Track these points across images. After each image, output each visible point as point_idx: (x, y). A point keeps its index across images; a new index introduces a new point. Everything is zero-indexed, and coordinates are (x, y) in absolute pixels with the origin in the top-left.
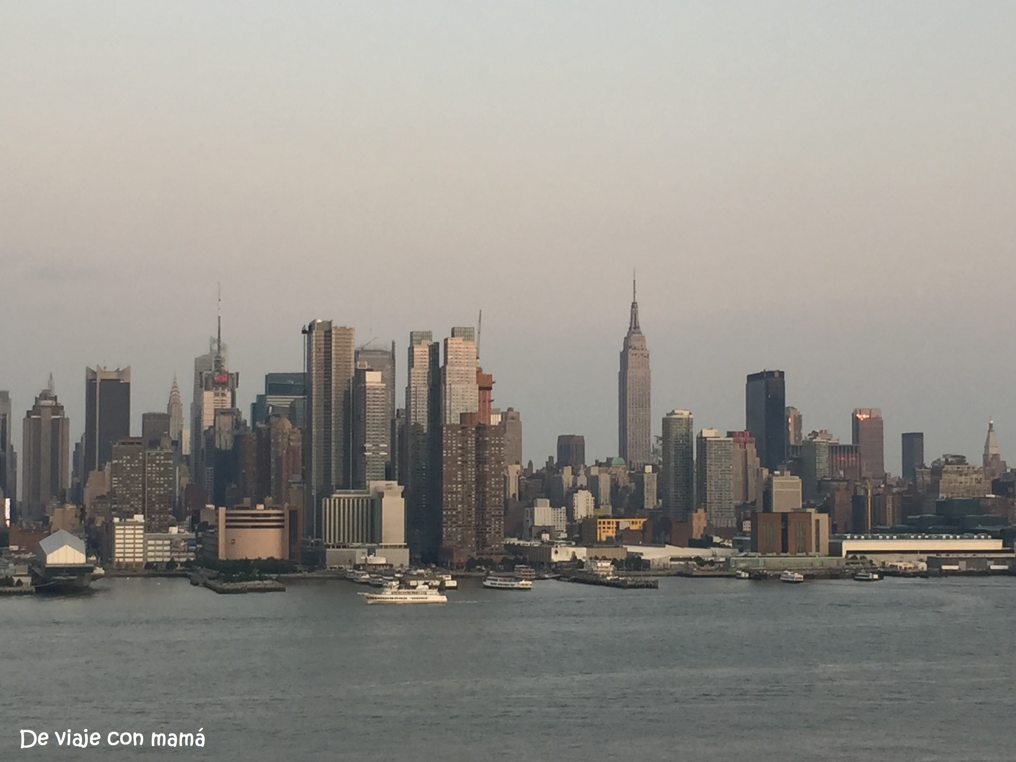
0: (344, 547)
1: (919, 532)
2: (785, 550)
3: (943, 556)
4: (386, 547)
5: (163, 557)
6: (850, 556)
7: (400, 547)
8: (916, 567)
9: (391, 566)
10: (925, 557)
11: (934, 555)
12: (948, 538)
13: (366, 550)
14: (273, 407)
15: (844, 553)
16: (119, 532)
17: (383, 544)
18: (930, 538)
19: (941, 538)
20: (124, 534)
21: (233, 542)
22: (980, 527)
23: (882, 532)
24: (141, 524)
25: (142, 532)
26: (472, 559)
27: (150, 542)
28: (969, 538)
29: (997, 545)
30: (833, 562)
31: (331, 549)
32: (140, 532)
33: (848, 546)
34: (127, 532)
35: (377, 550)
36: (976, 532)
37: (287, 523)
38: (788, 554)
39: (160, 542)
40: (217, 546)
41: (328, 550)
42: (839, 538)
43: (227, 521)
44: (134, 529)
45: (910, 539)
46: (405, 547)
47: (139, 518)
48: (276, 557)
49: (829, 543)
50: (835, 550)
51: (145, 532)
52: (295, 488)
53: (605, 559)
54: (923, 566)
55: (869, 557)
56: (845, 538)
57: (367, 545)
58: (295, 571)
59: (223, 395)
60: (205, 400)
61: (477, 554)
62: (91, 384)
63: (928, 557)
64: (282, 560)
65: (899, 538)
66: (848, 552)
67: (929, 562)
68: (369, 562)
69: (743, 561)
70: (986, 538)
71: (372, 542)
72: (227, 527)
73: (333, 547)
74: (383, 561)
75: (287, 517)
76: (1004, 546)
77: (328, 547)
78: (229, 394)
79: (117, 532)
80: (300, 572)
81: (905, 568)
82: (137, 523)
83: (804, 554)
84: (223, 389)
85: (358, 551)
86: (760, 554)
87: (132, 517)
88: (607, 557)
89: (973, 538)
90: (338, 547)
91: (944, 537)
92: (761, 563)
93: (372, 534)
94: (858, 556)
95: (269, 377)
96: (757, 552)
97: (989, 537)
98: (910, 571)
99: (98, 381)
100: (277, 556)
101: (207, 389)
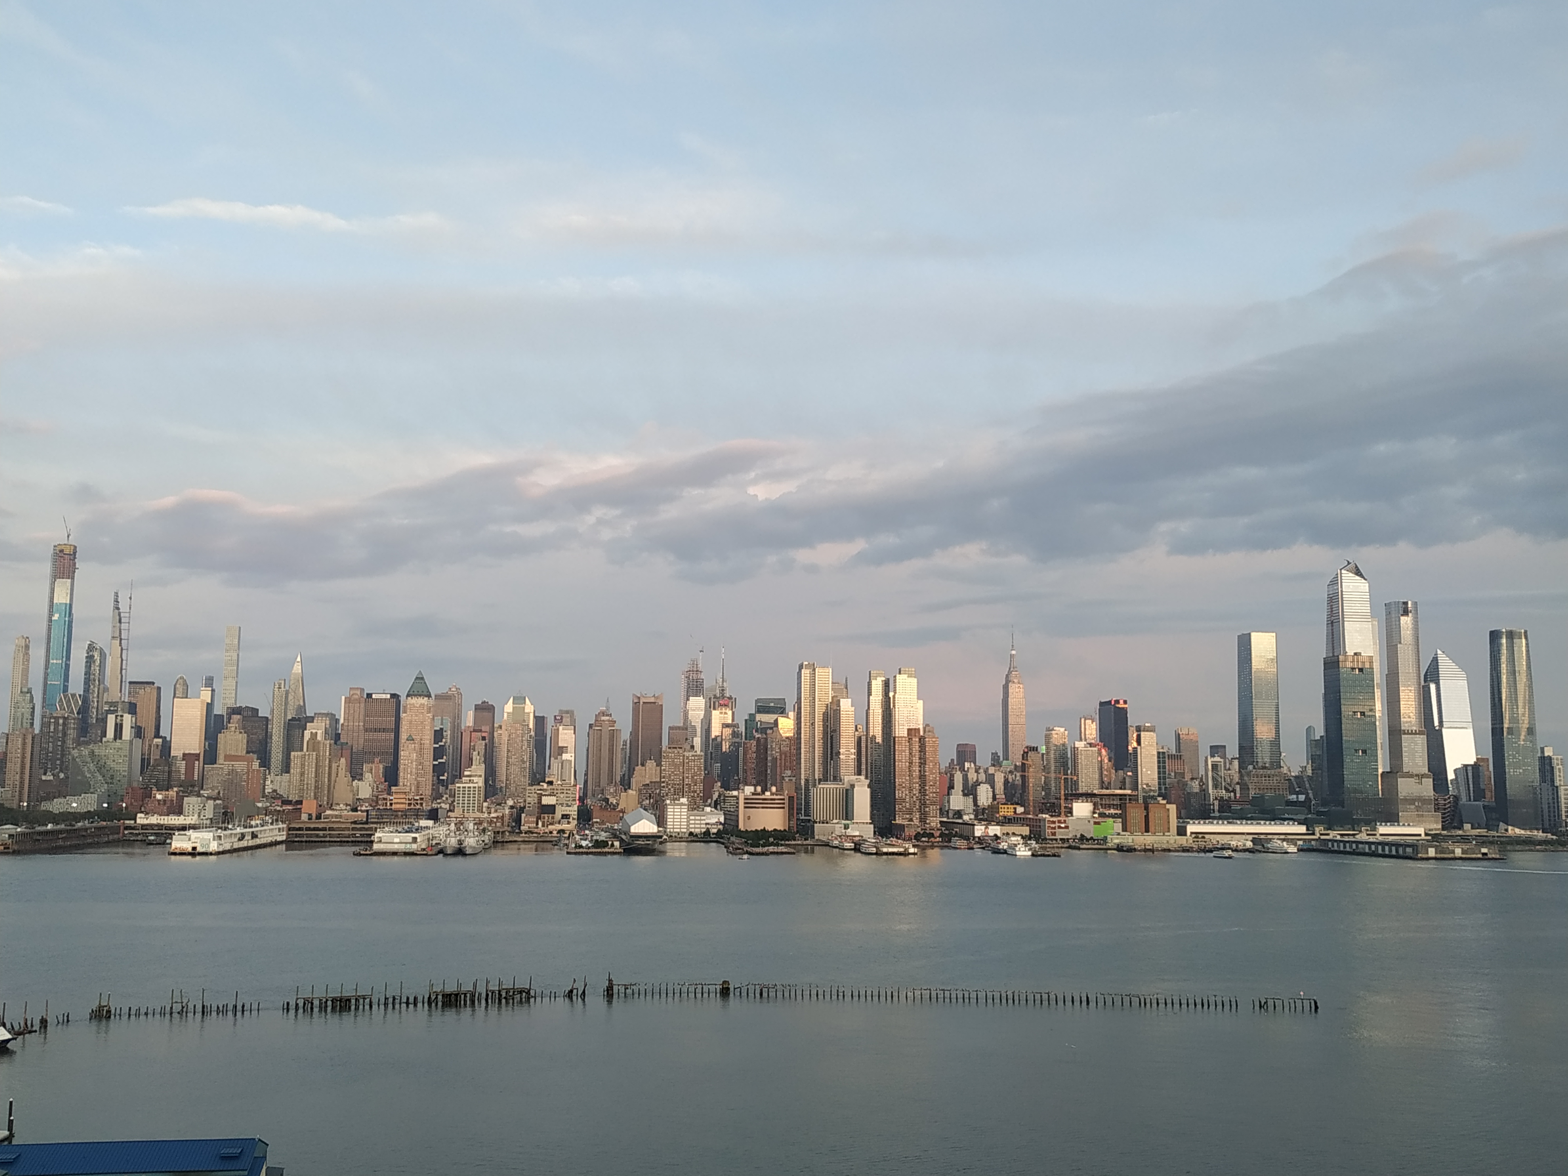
0: (827, 823)
1: (1241, 818)
2: (1147, 831)
3: (1262, 837)
4: (857, 823)
5: (700, 828)
6: (1193, 836)
7: (867, 823)
8: (1244, 845)
9: (862, 837)
10: (1250, 837)
11: (1256, 836)
12: (1265, 824)
13: (843, 826)
14: (761, 722)
15: (1188, 833)
16: (670, 809)
17: (855, 821)
18: (1252, 824)
19: (1260, 824)
20: (674, 812)
21: (749, 818)
22: (1286, 816)
23: (1214, 818)
24: (685, 805)
25: (686, 810)
26: (919, 833)
27: (692, 818)
28: (1281, 824)
29: (1302, 829)
30: (1182, 841)
31: (818, 824)
32: (685, 809)
33: (1191, 828)
34: (676, 810)
35: (850, 826)
36: (1285, 819)
37: (786, 806)
38: (1150, 834)
39: (699, 818)
40: (738, 821)
41: (815, 825)
42: (1184, 822)
43: (745, 803)
44: (681, 808)
45: (1237, 823)
46: (870, 823)
47: (684, 800)
48: (778, 828)
49: (1178, 826)
50: (1182, 832)
51: (688, 810)
52: (787, 780)
53: (1014, 834)
54: (1249, 844)
55: (1207, 836)
56: (1189, 823)
57: (843, 822)
58: (795, 840)
59: (726, 713)
60: (713, 717)
61: (922, 829)
62: (636, 704)
63: (1253, 838)
64: (785, 830)
65: (1229, 823)
66: (1192, 833)
67: (1254, 841)
68: (847, 834)
69: (1117, 838)
70: (1294, 824)
71: (847, 819)
72: (745, 807)
73: (819, 823)
74: (857, 833)
75: (786, 801)
76: (1308, 829)
77: (816, 823)
78: (730, 713)
79: (669, 810)
80: (798, 840)
81: (1237, 846)
82: (682, 804)
83: (1162, 834)
84: (726, 709)
85: (837, 825)
86: (1129, 833)
87: (679, 800)
88: (1017, 833)
89: (1284, 824)
90: (823, 823)
91: (1262, 822)
92: (1130, 841)
93: (847, 813)
94: (1200, 836)
95: (757, 701)
96: (1126, 831)
97: (1296, 823)
98: (1241, 848)
99: (641, 703)
100: (780, 827)
101: (714, 709)
